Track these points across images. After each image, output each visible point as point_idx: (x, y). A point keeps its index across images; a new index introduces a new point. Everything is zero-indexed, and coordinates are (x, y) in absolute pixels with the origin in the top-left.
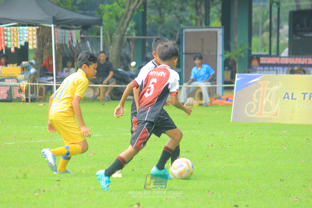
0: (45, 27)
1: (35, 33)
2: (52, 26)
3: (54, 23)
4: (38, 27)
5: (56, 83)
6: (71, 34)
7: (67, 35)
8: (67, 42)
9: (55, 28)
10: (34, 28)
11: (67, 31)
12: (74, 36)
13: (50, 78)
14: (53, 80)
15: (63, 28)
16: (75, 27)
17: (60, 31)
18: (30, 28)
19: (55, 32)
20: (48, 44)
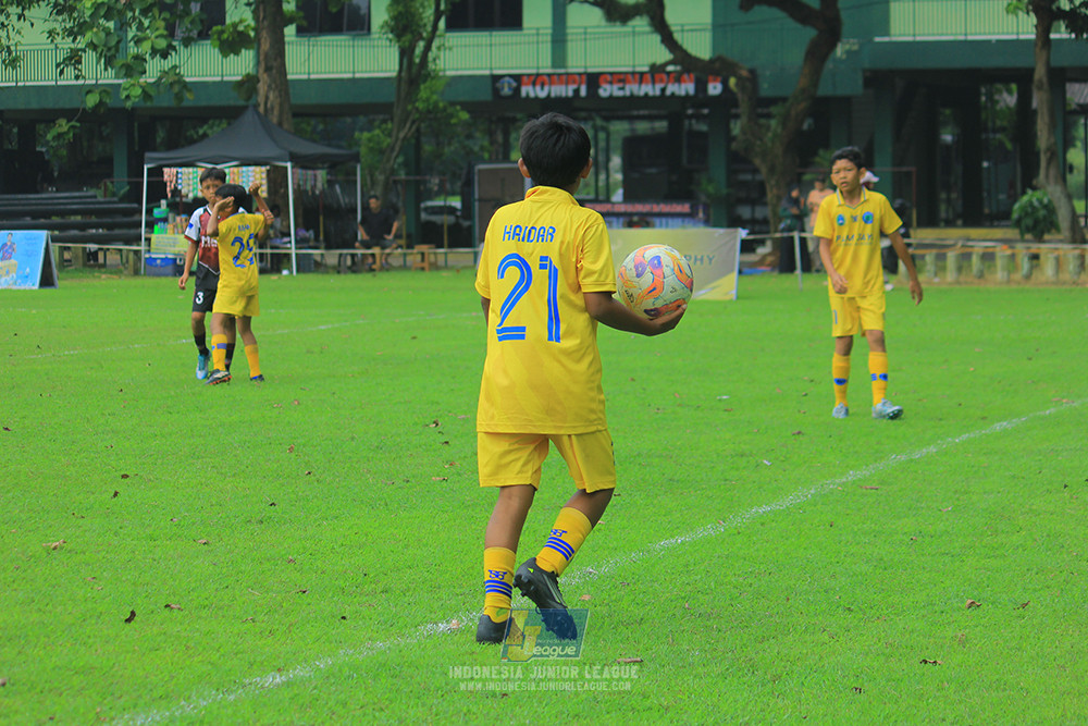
0: (277, 167)
1: (264, 176)
2: (289, 165)
3: (291, 160)
4: (268, 167)
5: (296, 248)
6: (315, 176)
7: (309, 178)
8: (309, 188)
9: (293, 167)
10: (264, 169)
11: (310, 172)
12: (319, 178)
13: (286, 239)
14: (290, 242)
15: (304, 167)
16: (320, 165)
17: (299, 171)
18: (258, 169)
19: (293, 173)
20: (282, 190)
